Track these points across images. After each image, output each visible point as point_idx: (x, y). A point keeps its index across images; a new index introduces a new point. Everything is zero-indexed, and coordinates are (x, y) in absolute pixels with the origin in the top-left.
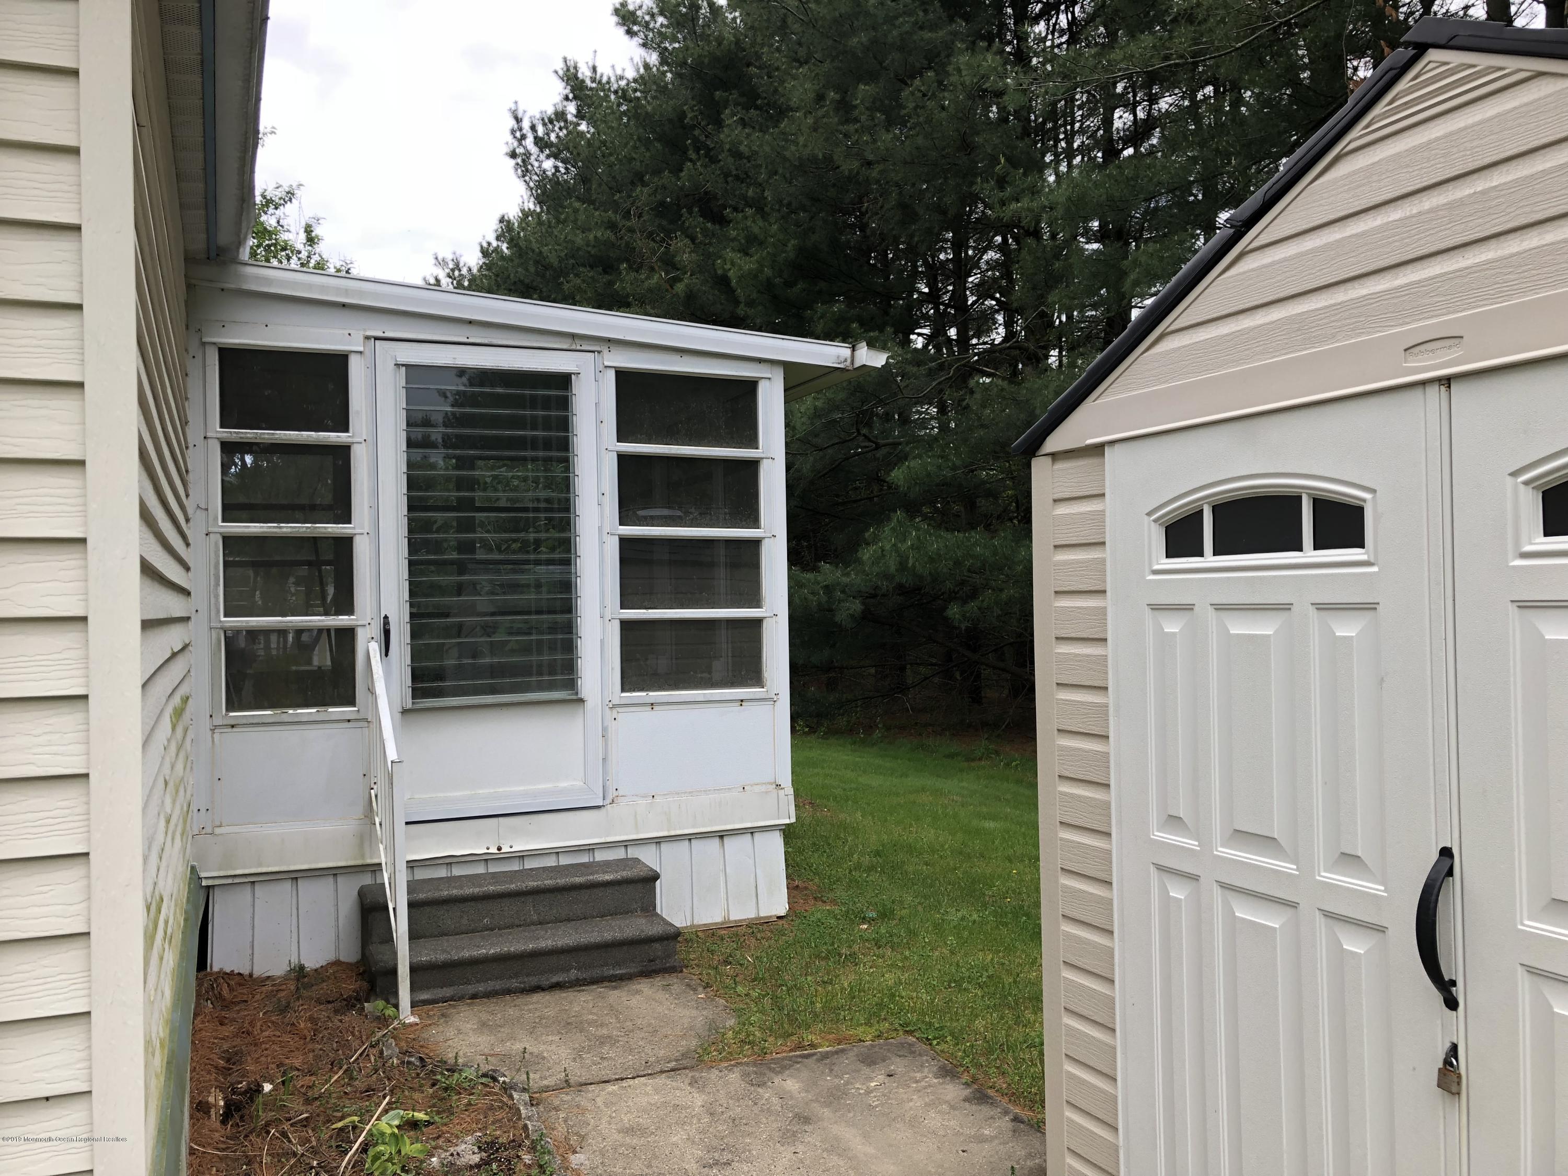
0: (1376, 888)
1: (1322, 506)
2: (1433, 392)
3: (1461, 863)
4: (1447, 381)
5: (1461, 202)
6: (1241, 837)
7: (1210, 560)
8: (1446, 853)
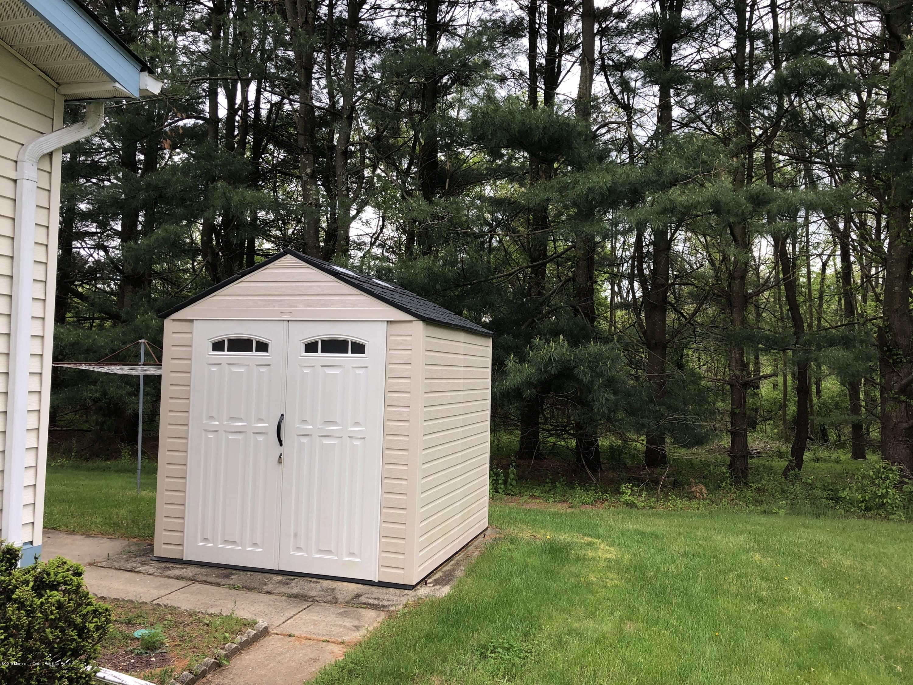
0: (266, 425)
1: (258, 343)
2: (286, 322)
3: (286, 417)
4: (289, 321)
5: (293, 287)
6: (232, 419)
7: (226, 352)
8: (282, 415)
